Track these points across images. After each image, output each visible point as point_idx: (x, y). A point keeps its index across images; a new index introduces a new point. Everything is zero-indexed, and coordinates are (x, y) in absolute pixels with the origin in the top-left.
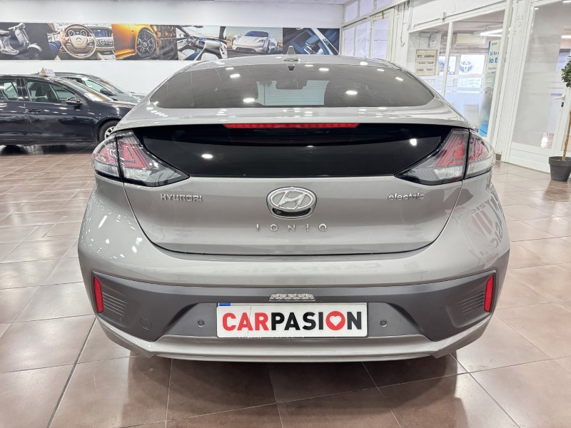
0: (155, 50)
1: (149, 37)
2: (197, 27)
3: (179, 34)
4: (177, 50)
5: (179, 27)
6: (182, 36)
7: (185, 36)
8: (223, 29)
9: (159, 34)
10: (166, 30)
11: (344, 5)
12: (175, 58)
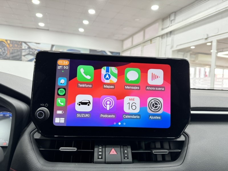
0: (7, 54)
1: (4, 46)
2: (36, 43)
3: (24, 46)
4: (21, 55)
5: (25, 43)
6: (26, 48)
7: (28, 48)
8: (53, 46)
9: (11, 45)
10: (16, 43)
11: (123, 41)
12: (20, 59)
